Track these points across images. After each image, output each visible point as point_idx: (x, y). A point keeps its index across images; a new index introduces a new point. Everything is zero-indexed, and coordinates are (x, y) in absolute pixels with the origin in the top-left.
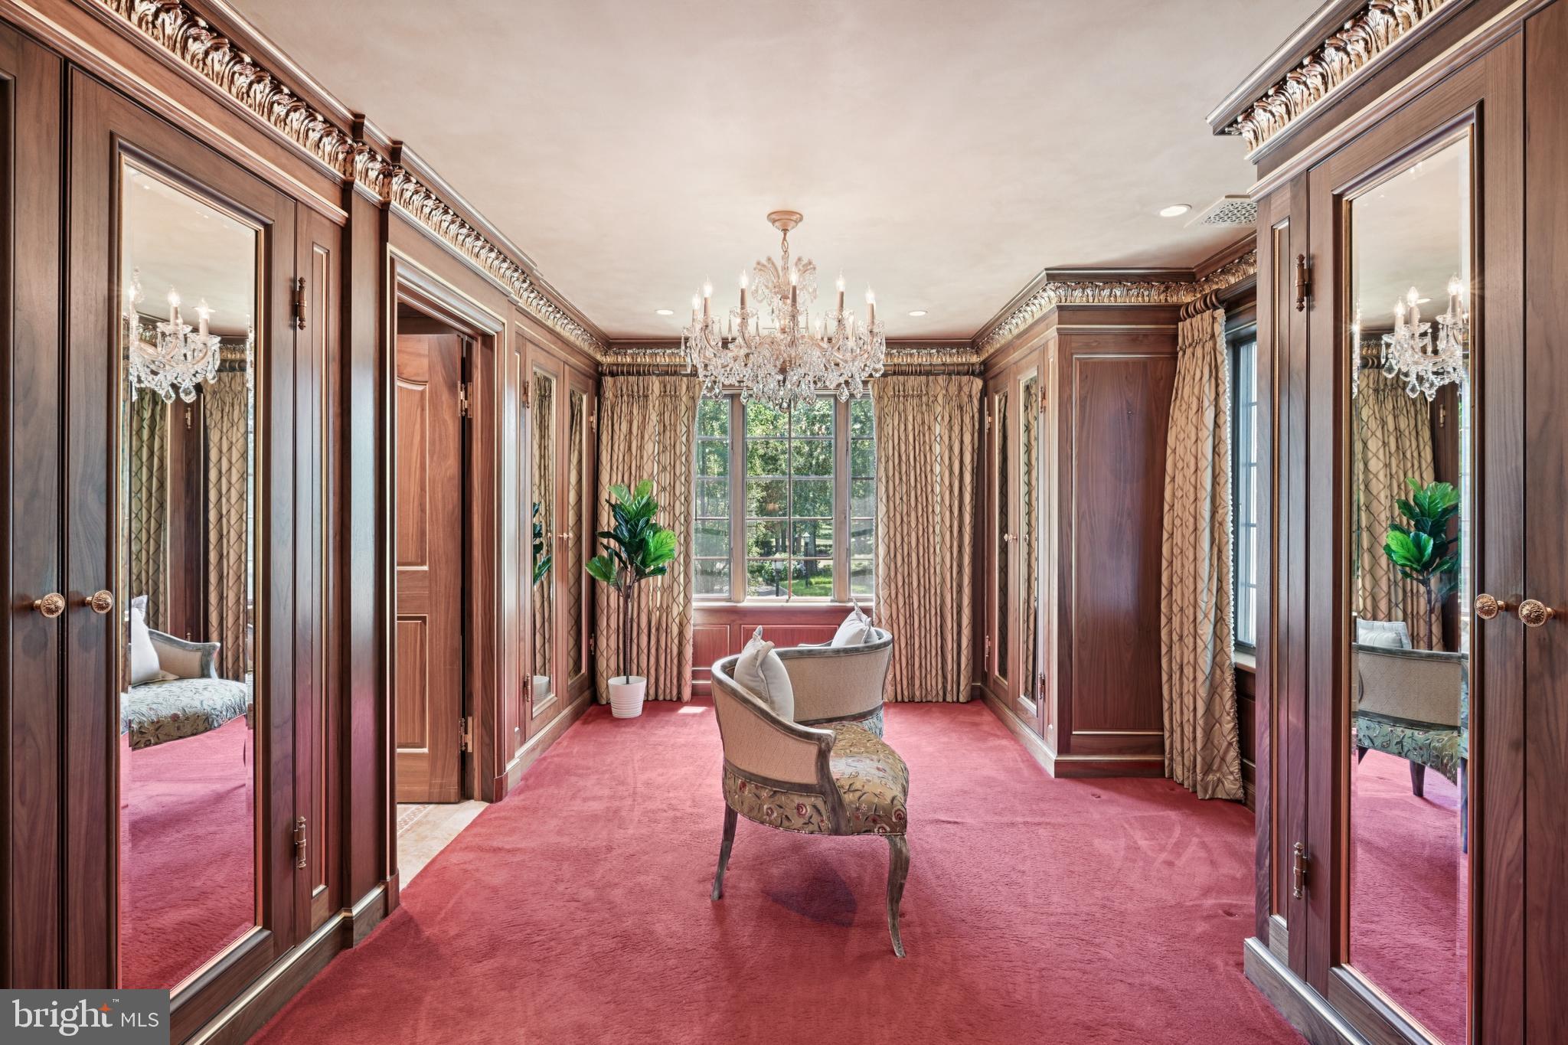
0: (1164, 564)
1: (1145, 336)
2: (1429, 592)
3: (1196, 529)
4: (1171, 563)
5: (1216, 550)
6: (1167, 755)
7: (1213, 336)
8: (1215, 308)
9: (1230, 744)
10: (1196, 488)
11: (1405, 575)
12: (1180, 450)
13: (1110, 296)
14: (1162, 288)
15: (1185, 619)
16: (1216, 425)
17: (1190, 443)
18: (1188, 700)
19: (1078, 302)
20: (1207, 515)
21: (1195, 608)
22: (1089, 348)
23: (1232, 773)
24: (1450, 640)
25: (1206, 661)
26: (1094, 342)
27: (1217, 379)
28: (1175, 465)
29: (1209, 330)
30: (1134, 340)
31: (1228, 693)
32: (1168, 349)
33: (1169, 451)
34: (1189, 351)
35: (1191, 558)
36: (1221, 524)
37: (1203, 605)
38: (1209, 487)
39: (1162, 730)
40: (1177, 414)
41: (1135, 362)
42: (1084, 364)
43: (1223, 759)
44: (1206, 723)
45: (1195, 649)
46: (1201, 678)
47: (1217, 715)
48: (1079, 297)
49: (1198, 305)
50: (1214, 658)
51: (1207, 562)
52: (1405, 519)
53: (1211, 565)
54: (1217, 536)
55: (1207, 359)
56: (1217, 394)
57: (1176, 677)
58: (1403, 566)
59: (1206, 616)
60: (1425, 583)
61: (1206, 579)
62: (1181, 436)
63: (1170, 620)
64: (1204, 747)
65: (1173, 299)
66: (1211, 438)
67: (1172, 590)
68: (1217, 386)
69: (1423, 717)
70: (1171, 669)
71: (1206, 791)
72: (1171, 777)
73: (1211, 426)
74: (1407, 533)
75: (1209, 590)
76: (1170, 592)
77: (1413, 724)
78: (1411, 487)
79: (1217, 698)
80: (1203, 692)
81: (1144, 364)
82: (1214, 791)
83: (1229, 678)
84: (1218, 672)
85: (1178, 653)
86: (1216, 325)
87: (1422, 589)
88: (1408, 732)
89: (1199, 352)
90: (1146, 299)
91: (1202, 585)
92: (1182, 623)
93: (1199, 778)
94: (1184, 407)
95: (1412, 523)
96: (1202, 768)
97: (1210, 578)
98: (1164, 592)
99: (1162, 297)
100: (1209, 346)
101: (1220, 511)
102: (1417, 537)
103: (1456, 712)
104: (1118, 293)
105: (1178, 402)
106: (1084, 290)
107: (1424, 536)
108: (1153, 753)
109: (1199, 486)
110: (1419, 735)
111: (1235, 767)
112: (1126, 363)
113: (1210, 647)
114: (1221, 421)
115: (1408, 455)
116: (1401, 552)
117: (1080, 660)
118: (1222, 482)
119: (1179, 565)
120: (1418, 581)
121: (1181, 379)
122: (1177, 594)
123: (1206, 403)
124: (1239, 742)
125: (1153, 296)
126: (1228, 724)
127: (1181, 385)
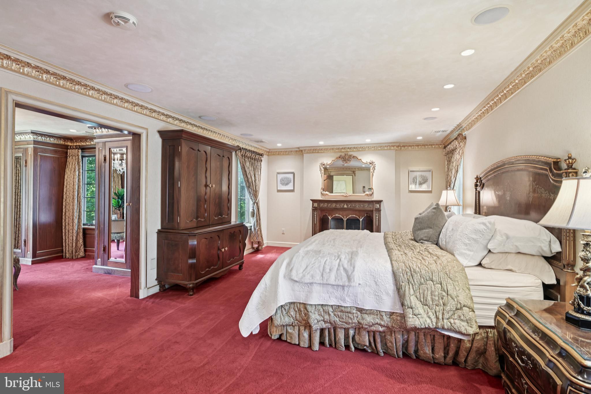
0: (64, 207)
1: (59, 151)
2: (120, 212)
3: (73, 198)
4: (66, 207)
5: (78, 203)
6: (64, 253)
7: (78, 155)
8: (79, 149)
9: (82, 245)
10: (73, 189)
11: (115, 209)
12: (69, 180)
13: (49, 140)
14: (64, 141)
15: (70, 220)
16: (79, 175)
17: (72, 179)
18: (71, 238)
19: (40, 140)
20: (76, 195)
21: (73, 216)
22: (42, 152)
23: (82, 251)
24: (123, 218)
25: (76, 228)
26: (44, 151)
27: (79, 165)
28: (67, 183)
29: (77, 154)
30: (55, 152)
31: (81, 234)
32: (65, 155)
33: (65, 180)
34: (71, 157)
35: (72, 205)
36: (80, 197)
37: (75, 215)
38: (77, 189)
39: (63, 247)
40: (67, 171)
41: (56, 157)
42: (41, 156)
43: (80, 249)
44: (76, 242)
45: (73, 225)
46: (75, 232)
47: (78, 239)
48: (40, 139)
49: (74, 147)
50: (78, 227)
51: (76, 206)
52: (115, 196)
53: (77, 206)
54: (79, 200)
55: (76, 160)
56: (79, 168)
57: (67, 234)
58: (115, 207)
59: (76, 218)
60: (120, 210)
61: (76, 209)
62: (69, 177)
63: (65, 220)
64: (75, 247)
65: (66, 144)
66: (77, 178)
67: (66, 213)
68: (79, 166)
69: (119, 232)
70: (65, 232)
71: (75, 257)
72: (65, 258)
73: (77, 175)
74: (116, 199)
75: (77, 212)
76: (65, 214)
77: (118, 233)
78: (117, 189)
79: (79, 236)
80: (75, 235)
81: (58, 158)
82: (77, 256)
83: (81, 231)
84: (79, 230)
85: (68, 228)
86: (79, 153)
87: (119, 212)
88: (117, 235)
89: (74, 158)
90: (59, 142)
91: (75, 211)
92: (69, 221)
93: (74, 254)
94: (70, 170)
95: (117, 197)
96: (75, 252)
97: (77, 209)
98: (64, 214)
99: (64, 143)
100: (77, 157)
101: (80, 194)
102: (118, 201)
103: (124, 230)
104: (52, 140)
105: (68, 169)
106: (42, 137)
107: (119, 200)
108: (60, 253)
109: (74, 188)
110: (119, 235)
111: (83, 250)
112: (53, 157)
113: (77, 224)
114: (80, 174)
115: (116, 182)
116: (115, 204)
117: (39, 233)
118: (80, 188)
119: (68, 207)
120: (118, 210)
121: (69, 163)
122: (67, 214)
123: (76, 170)
124: (84, 244)
125: (62, 142)
126: (81, 241)
127: (69, 165)
